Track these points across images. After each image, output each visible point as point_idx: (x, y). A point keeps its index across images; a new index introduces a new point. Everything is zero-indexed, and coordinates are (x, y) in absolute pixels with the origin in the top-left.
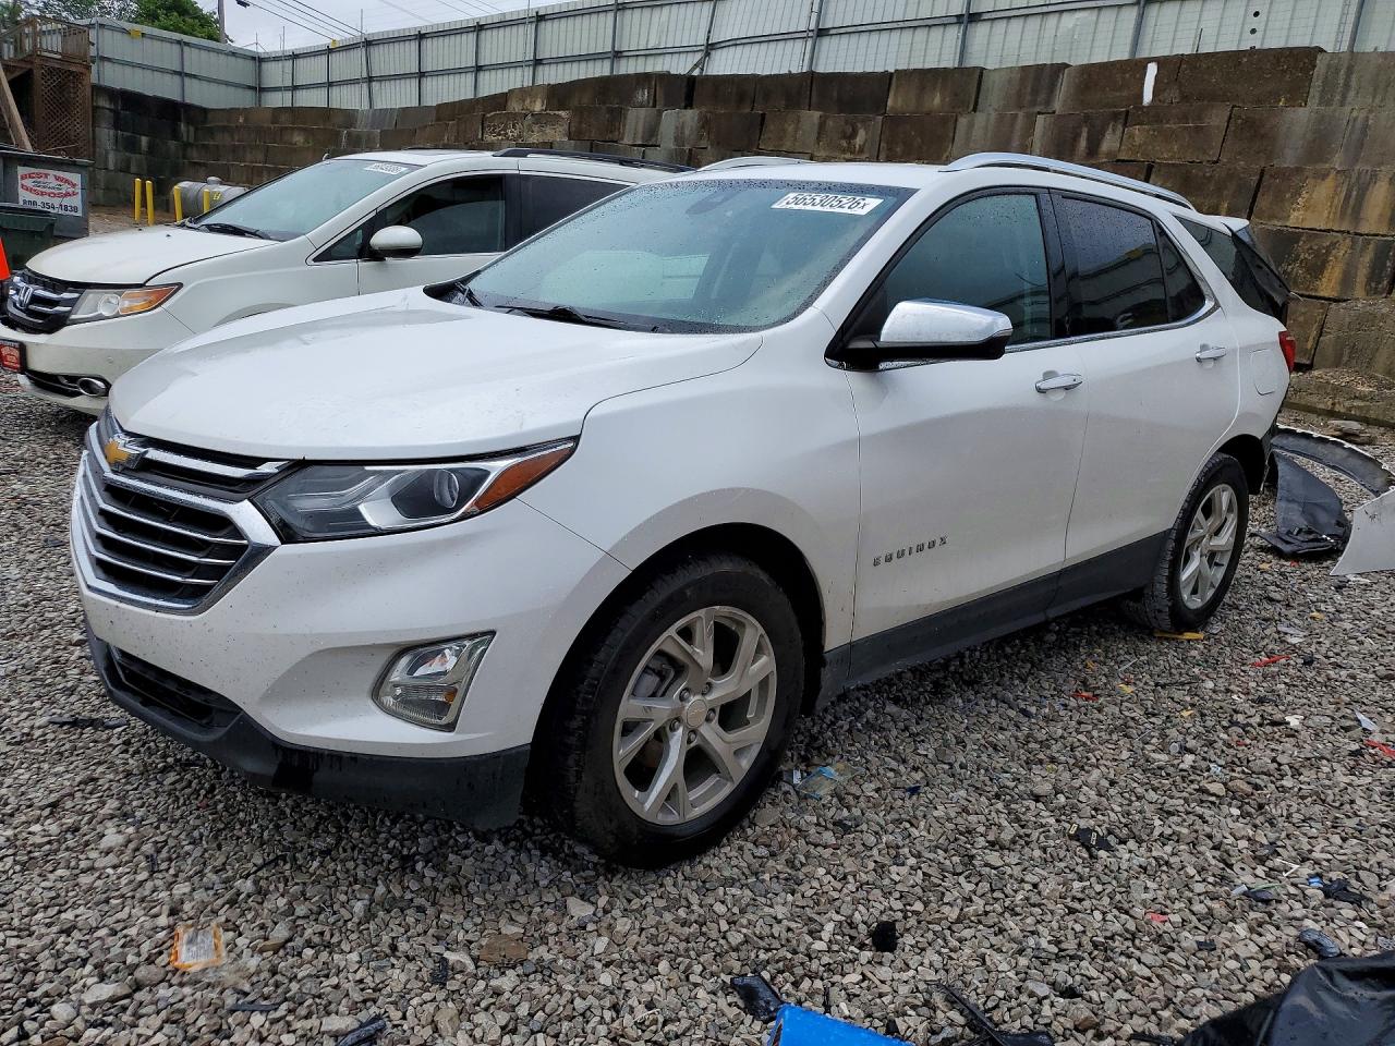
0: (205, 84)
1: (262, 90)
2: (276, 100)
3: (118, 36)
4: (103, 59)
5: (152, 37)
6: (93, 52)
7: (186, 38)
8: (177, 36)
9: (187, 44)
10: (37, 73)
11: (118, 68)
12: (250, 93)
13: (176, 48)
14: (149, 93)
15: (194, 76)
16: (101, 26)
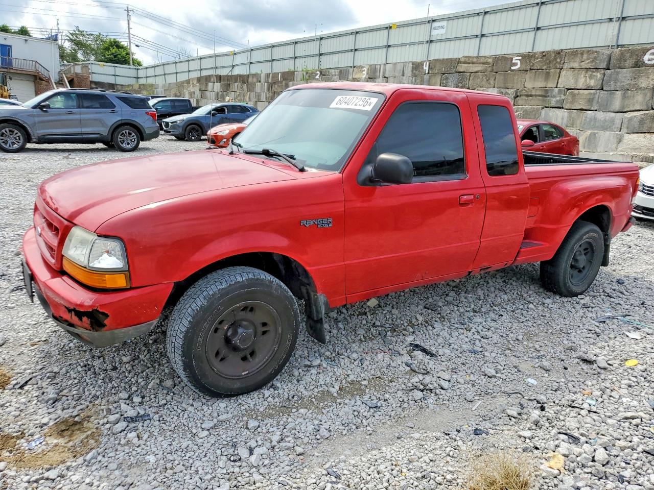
0: (121, 77)
1: (138, 78)
2: (142, 81)
3: (97, 66)
4: (93, 73)
5: (106, 66)
6: (90, 71)
7: (116, 65)
8: (113, 65)
9: (116, 67)
10: (75, 79)
11: (97, 75)
12: (135, 79)
13: (113, 68)
14: (106, 82)
15: (119, 76)
16: (92, 64)
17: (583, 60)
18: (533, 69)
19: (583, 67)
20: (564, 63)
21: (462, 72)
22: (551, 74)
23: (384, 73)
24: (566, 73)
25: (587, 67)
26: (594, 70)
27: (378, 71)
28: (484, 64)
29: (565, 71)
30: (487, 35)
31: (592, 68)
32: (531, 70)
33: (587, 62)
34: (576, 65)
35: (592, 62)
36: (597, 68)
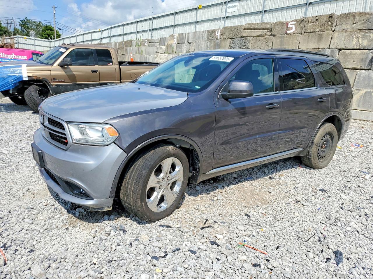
0: (39, 47)
3: (22, 39)
4: (19, 43)
5: (28, 39)
6: (17, 42)
8: (34, 38)
9: (35, 40)
11: (22, 44)
15: (37, 45)
16: (19, 37)
17: (355, 22)
18: (306, 32)
19: (355, 28)
20: (336, 25)
21: (245, 37)
22: (324, 36)
23: (188, 39)
24: (338, 35)
25: (360, 29)
26: (367, 31)
27: (184, 38)
28: (263, 29)
29: (337, 33)
30: (269, 11)
31: (365, 29)
32: (304, 32)
33: (359, 23)
34: (348, 27)
35: (364, 23)
36: (369, 29)
